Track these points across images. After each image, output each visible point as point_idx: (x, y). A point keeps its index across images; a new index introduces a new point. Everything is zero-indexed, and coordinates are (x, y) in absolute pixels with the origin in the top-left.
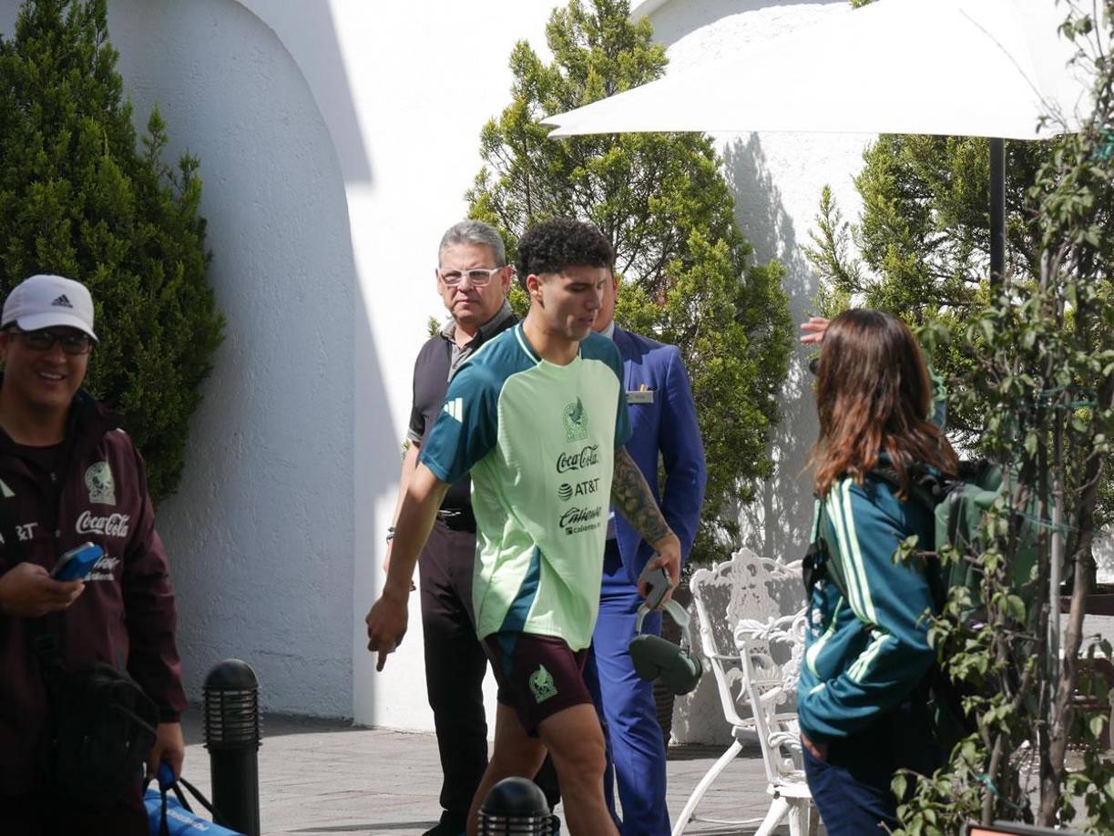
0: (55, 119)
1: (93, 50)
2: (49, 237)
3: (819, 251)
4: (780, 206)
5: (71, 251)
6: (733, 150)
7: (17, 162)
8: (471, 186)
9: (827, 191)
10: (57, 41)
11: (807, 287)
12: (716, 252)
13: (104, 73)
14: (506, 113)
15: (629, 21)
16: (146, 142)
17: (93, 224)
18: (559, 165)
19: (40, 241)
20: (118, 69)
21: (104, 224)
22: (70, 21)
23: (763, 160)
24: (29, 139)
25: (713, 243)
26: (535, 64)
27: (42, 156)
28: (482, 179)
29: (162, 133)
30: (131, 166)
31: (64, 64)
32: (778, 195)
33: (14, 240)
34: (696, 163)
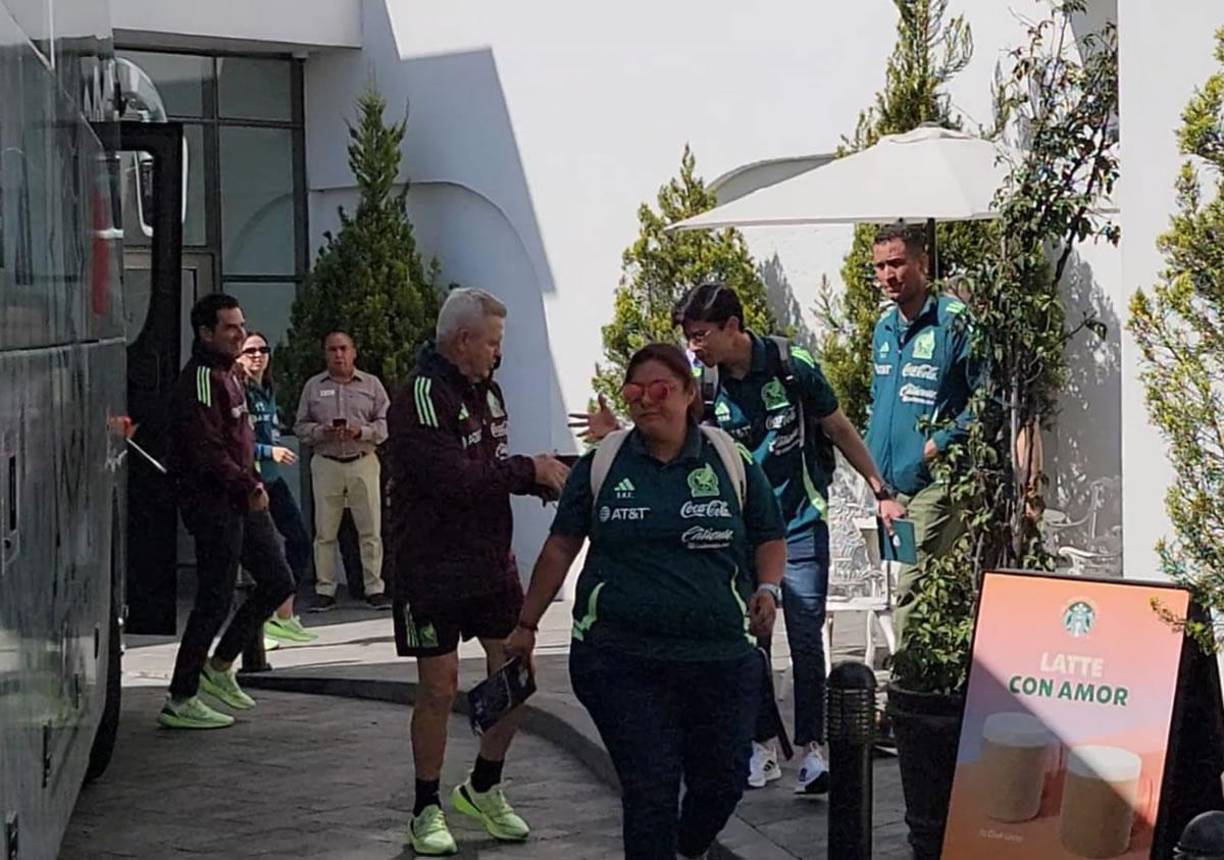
0: (378, 261)
1: (399, 224)
2: (376, 326)
3: (821, 311)
4: (791, 295)
5: (389, 334)
6: (764, 265)
7: (358, 286)
8: (617, 285)
9: (824, 278)
10: (379, 219)
11: (809, 340)
12: (757, 319)
13: (405, 236)
14: (636, 244)
15: (705, 192)
16: (429, 272)
17: (401, 320)
18: (667, 272)
19: (372, 329)
20: (413, 233)
21: (407, 320)
22: (386, 208)
23: (781, 269)
24: (365, 274)
25: (756, 315)
26: (652, 217)
27: (372, 281)
28: (623, 281)
29: (439, 268)
30: (422, 287)
31: (382, 232)
32: (790, 290)
33: (357, 329)
34: (744, 270)
